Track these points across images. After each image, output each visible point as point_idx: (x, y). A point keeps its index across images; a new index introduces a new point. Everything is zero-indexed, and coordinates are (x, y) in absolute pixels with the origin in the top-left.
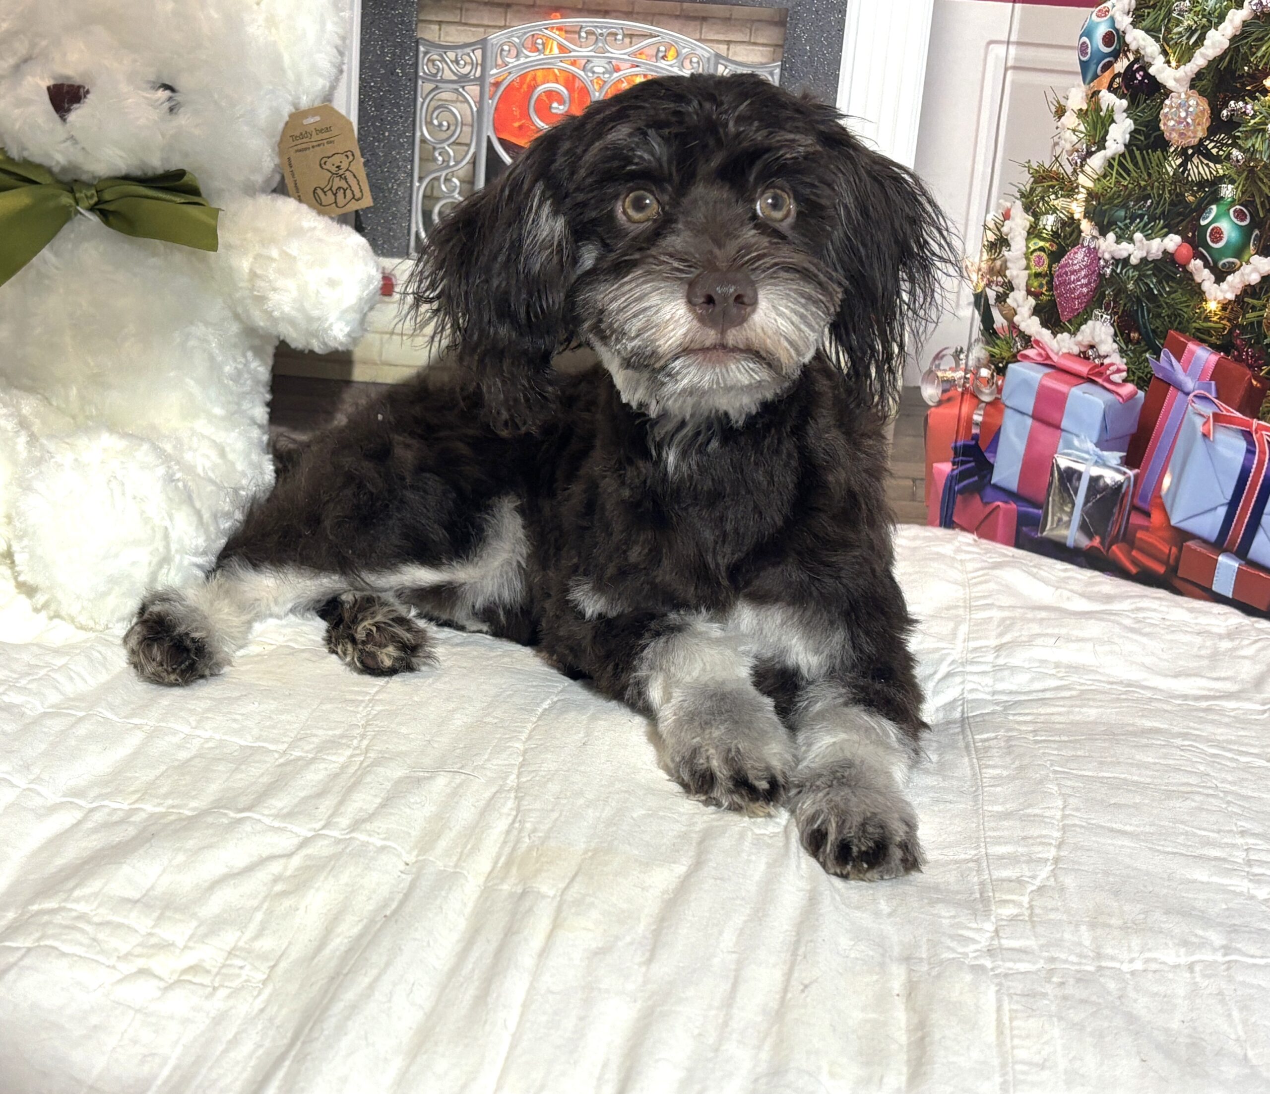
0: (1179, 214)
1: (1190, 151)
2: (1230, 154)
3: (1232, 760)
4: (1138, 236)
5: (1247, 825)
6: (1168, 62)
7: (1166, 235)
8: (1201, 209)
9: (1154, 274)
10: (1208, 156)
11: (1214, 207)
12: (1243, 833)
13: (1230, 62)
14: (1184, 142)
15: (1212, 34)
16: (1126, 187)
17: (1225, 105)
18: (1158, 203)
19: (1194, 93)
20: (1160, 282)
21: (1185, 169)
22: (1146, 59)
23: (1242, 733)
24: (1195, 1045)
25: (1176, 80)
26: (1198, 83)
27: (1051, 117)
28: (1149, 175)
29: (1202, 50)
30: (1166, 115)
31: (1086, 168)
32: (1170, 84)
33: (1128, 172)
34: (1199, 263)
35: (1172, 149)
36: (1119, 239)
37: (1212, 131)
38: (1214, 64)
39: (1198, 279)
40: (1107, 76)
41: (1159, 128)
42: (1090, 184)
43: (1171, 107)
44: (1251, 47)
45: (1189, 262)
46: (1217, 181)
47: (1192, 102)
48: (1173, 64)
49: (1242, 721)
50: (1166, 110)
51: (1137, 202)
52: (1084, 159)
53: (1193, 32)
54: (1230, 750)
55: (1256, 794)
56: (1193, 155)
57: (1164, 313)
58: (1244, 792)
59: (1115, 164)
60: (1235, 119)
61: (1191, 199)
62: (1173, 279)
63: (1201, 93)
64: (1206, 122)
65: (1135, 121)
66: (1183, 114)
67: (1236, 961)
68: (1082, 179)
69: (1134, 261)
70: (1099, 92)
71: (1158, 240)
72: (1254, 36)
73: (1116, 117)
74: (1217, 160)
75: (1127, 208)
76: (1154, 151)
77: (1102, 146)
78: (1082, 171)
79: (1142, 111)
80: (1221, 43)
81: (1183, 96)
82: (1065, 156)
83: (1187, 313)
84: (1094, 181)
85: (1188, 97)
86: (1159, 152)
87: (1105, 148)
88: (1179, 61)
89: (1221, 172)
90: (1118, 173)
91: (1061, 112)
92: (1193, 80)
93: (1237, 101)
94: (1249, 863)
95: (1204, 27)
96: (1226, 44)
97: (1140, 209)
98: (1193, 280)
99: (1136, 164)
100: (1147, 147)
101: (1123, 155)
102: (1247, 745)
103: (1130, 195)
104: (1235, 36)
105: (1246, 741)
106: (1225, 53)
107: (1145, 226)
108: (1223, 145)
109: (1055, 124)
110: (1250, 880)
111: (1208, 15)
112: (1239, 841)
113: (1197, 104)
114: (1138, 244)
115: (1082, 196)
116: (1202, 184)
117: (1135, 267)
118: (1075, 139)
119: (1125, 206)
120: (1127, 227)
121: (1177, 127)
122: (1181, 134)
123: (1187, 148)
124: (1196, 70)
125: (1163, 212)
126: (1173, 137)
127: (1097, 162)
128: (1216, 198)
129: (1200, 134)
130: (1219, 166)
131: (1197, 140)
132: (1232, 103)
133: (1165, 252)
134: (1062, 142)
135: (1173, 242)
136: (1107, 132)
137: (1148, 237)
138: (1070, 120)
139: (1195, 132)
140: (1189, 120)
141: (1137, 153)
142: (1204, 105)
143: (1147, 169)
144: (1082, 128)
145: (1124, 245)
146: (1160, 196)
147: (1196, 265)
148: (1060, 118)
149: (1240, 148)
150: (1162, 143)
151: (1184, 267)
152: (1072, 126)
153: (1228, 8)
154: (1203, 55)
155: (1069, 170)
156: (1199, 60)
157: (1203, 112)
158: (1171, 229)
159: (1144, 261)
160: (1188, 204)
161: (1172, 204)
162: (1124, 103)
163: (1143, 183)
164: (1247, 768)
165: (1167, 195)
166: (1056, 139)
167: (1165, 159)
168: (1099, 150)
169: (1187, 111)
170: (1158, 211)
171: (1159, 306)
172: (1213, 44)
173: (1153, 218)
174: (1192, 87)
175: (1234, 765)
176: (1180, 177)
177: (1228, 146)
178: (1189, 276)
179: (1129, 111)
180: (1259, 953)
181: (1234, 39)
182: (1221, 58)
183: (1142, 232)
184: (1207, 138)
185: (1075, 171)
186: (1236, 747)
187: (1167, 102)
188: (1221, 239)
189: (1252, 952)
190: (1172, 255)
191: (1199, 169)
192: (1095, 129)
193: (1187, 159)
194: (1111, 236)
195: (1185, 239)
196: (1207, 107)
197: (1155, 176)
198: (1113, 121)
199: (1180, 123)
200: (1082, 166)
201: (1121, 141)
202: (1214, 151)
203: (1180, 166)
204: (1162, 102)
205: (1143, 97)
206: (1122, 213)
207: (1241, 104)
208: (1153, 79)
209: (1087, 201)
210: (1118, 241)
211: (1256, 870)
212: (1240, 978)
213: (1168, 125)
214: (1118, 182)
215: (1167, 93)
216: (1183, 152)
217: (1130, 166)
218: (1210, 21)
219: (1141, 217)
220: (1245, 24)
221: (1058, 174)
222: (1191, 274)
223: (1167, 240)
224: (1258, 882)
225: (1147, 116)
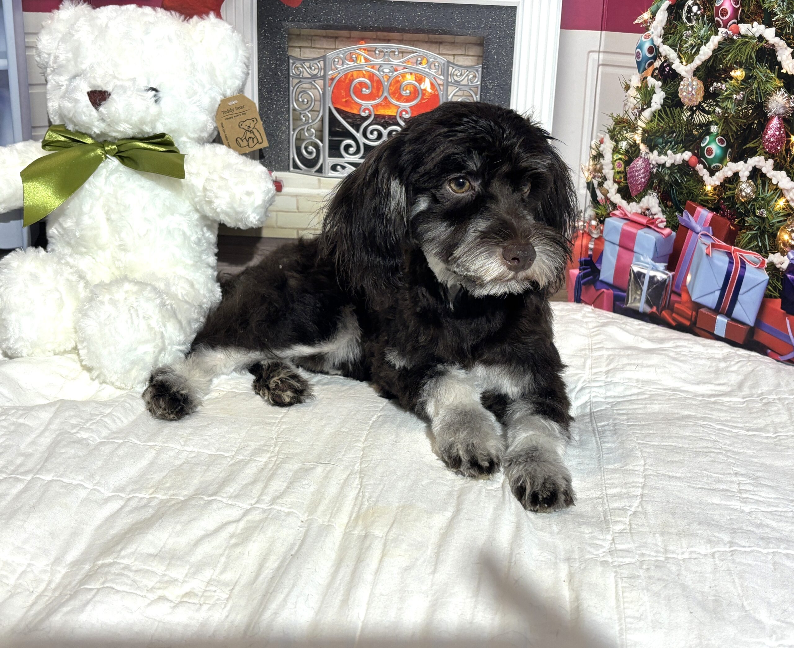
0: (690, 141)
1: (695, 108)
2: (715, 110)
3: (728, 431)
4: (669, 152)
5: (738, 469)
6: (682, 62)
7: (684, 152)
8: (701, 138)
9: (678, 172)
10: (704, 111)
11: (708, 137)
12: (736, 474)
13: (713, 62)
14: (691, 104)
15: (703, 48)
16: (662, 127)
17: (712, 85)
18: (679, 135)
19: (695, 78)
20: (681, 176)
21: (692, 118)
22: (671, 61)
23: (733, 415)
24: (717, 600)
25: (686, 72)
26: (697, 73)
27: (623, 90)
28: (674, 121)
29: (699, 56)
30: (681, 90)
31: (642, 117)
32: (683, 74)
33: (663, 119)
34: (701, 166)
35: (685, 107)
36: (660, 154)
37: (705, 98)
38: (705, 63)
39: (701, 174)
40: (651, 69)
41: (678, 96)
42: (644, 126)
43: (684, 86)
44: (723, 55)
45: (696, 166)
46: (709, 124)
47: (695, 83)
48: (684, 63)
49: (732, 409)
50: (681, 87)
51: (668, 135)
52: (640, 112)
53: (694, 47)
54: (727, 426)
55: (741, 451)
56: (696, 110)
57: (685, 191)
58: (735, 450)
59: (657, 115)
60: (717, 92)
61: (696, 133)
62: (688, 174)
63: (699, 78)
64: (702, 94)
65: (666, 93)
66: (690, 89)
67: (736, 550)
68: (640, 123)
69: (668, 165)
70: (646, 77)
71: (680, 154)
72: (725, 49)
73: (656, 91)
74: (708, 113)
76: (676, 108)
77: (649, 106)
78: (640, 119)
79: (669, 88)
80: (708, 52)
81: (690, 80)
82: (630, 111)
83: (696, 192)
84: (646, 124)
85: (693, 81)
86: (679, 109)
87: (651, 107)
88: (687, 62)
89: (711, 119)
90: (658, 119)
91: (627, 88)
92: (694, 71)
93: (717, 83)
94: (740, 491)
95: (699, 44)
96: (711, 53)
97: (670, 138)
98: (698, 175)
99: (667, 115)
100: (672, 106)
101: (660, 110)
102: (736, 422)
103: (664, 131)
104: (715, 49)
105: (735, 420)
106: (710, 58)
107: (673, 146)
108: (711, 105)
109: (625, 94)
110: (741, 502)
111: (700, 38)
112: (734, 478)
113: (697, 84)
114: (669, 156)
115: (640, 131)
116: (701, 125)
117: (668, 168)
118: (635, 102)
119: (662, 137)
120: (664, 148)
121: (687, 96)
122: (690, 100)
123: (693, 107)
124: (696, 66)
125: (682, 140)
126: (686, 101)
127: (647, 114)
128: (709, 133)
129: (700, 99)
130: (709, 116)
131: (698, 103)
132: (715, 83)
133: (684, 160)
134: (629, 104)
135: (687, 155)
136: (651, 98)
137: (675, 153)
138: (633, 92)
139: (697, 98)
140: (693, 92)
141: (668, 109)
142: (701, 85)
143: (673, 117)
144: (639, 96)
145: (662, 157)
146: (680, 131)
147: (700, 167)
148: (627, 91)
149: (720, 107)
150: (680, 104)
151: (694, 168)
152: (634, 95)
153: (711, 35)
154: (699, 59)
155: (633, 118)
156: (698, 61)
157: (700, 88)
158: (686, 148)
159: (673, 165)
160: (694, 136)
161: (686, 135)
162: (660, 83)
163: (671, 125)
165: (684, 131)
166: (626, 102)
167: (682, 112)
168: (648, 108)
169: (692, 88)
170: (679, 139)
171: (682, 188)
172: (704, 53)
173: (677, 143)
174: (694, 75)
176: (690, 121)
177: (714, 106)
178: (696, 173)
179: (663, 88)
181: (714, 51)
182: (708, 60)
183: (671, 150)
184: (703, 102)
185: (636, 118)
186: (729, 424)
187: (682, 83)
188: (712, 153)
190: (687, 162)
191: (700, 118)
192: (645, 96)
193: (693, 112)
194: (656, 152)
195: (694, 154)
196: (702, 86)
197: (677, 121)
198: (655, 93)
199: (689, 94)
200: (639, 116)
201: (659, 103)
202: (707, 108)
203: (690, 116)
204: (679, 83)
205: (670, 80)
206: (661, 140)
207: (719, 84)
208: (674, 71)
209: (642, 134)
212: (738, 560)
213: (683, 95)
214: (658, 124)
215: (682, 78)
216: (691, 109)
217: (664, 116)
218: (702, 42)
219: (671, 142)
220: (720, 43)
221: (627, 120)
223: (684, 154)
225: (672, 90)
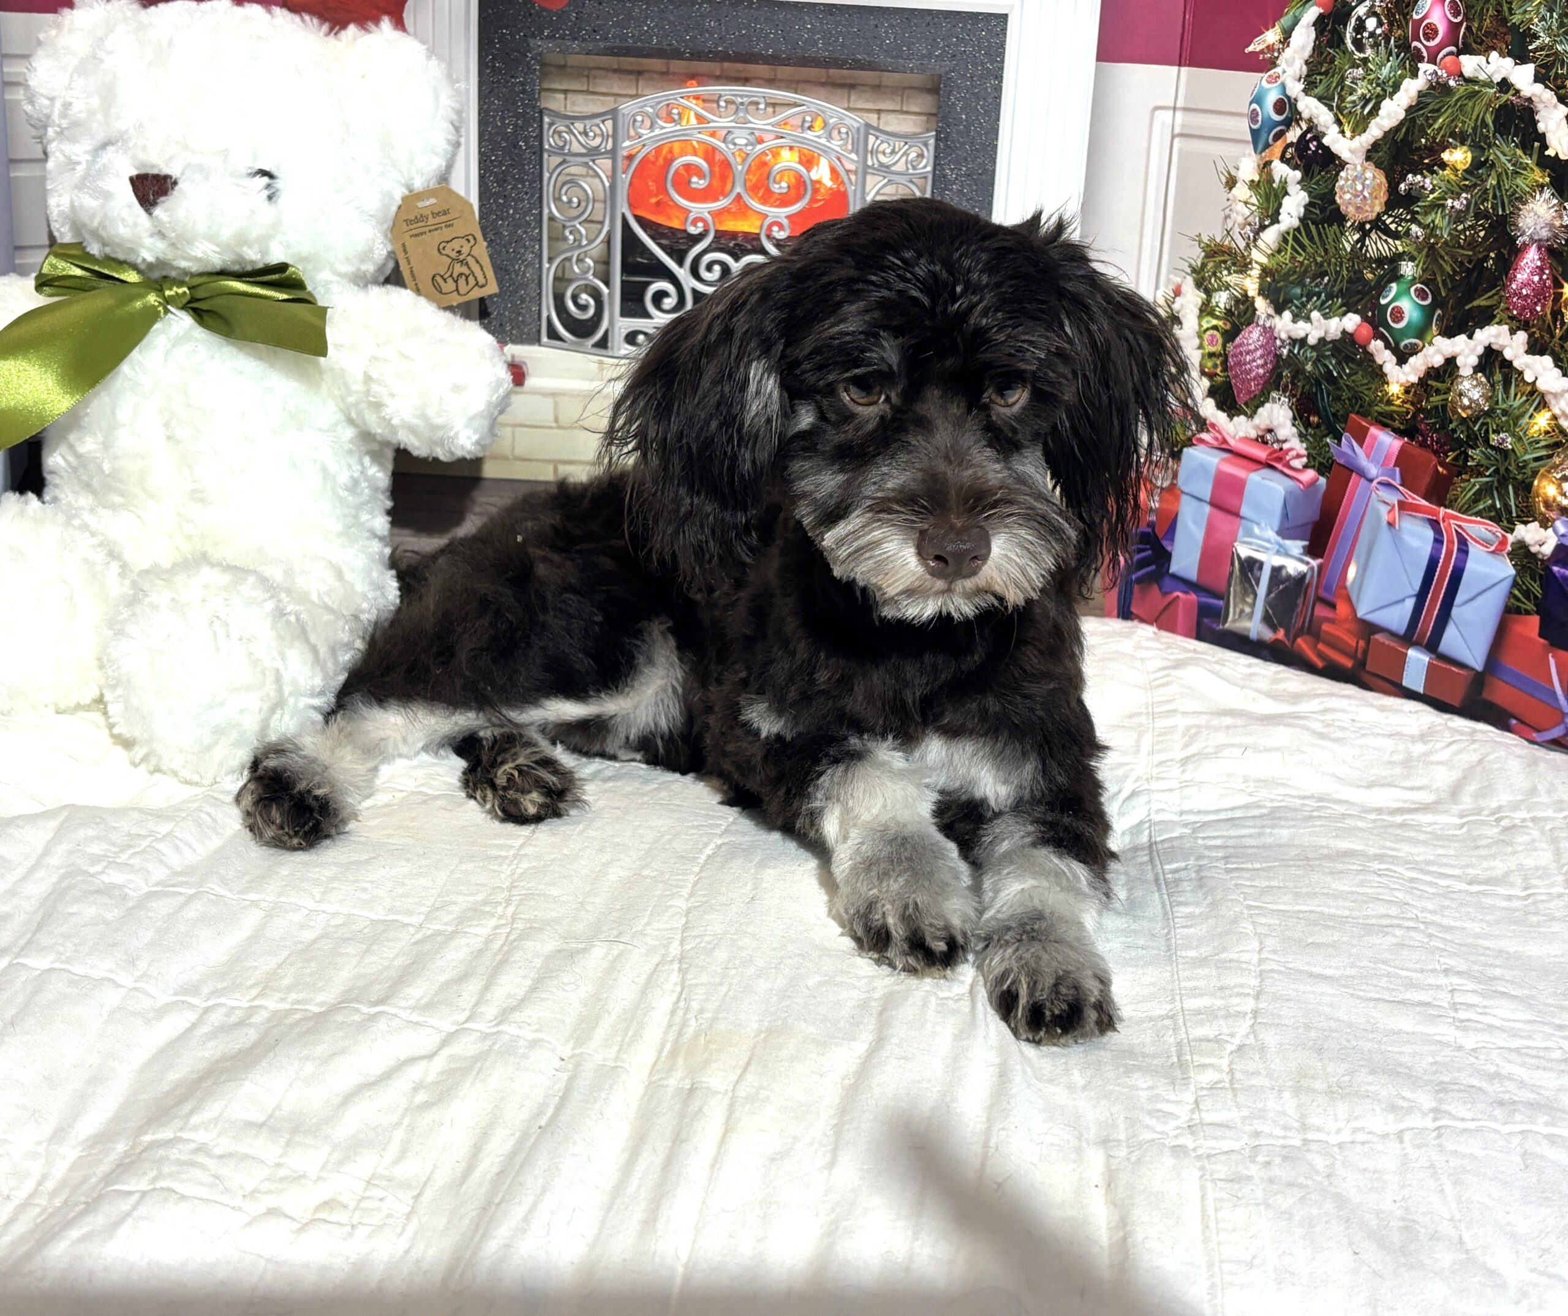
0: (1358, 292)
1: (1368, 226)
2: (1409, 229)
3: (1431, 884)
4: (1315, 315)
5: (1451, 962)
6: (1343, 132)
7: (1344, 314)
8: (1381, 287)
9: (1333, 355)
10: (1387, 231)
11: (1394, 285)
12: (1446, 971)
13: (1407, 133)
14: (1361, 217)
15: (1386, 104)
16: (1302, 263)
17: (1403, 179)
18: (1336, 281)
19: (1370, 166)
20: (1339, 363)
21: (1363, 245)
22: (1320, 129)
23: (1440, 851)
24: (1408, 1228)
25: (1351, 151)
26: (1376, 156)
27: (1222, 188)
28: (1326, 251)
29: (1378, 119)
30: (1342, 188)
31: (1260, 243)
32: (1345, 155)
33: (1303, 248)
34: (1379, 344)
35: (1349, 224)
36: (1296, 318)
37: (1390, 206)
38: (1390, 135)
39: (1379, 361)
40: (1279, 146)
41: (1334, 202)
42: (1264, 260)
43: (1347, 180)
44: (1427, 118)
45: (1369, 343)
46: (1397, 258)
47: (1369, 175)
48: (1348, 134)
49: (1440, 838)
50: (1341, 182)
51: (1313, 279)
52: (1257, 233)
53: (1368, 101)
54: (1429, 873)
55: (1458, 924)
56: (1370, 230)
57: (1345, 395)
58: (1445, 922)
59: (1290, 239)
60: (1413, 193)
61: (1370, 276)
62: (1353, 360)
63: (1378, 165)
64: (1383, 197)
65: (1310, 193)
66: (1359, 187)
67: (1447, 1127)
68: (1256, 255)
69: (1312, 341)
70: (1271, 162)
71: (1337, 319)
72: (1431, 107)
73: (1290, 189)
74: (1395, 235)
75: (1303, 286)
76: (1330, 225)
77: (1275, 220)
78: (1256, 246)
79: (1317, 183)
80: (1396, 113)
81: (1359, 168)
82: (1237, 229)
83: (1368, 396)
84: (1268, 256)
85: (1364, 169)
86: (1335, 227)
87: (1278, 222)
88: (1353, 131)
89: (1400, 249)
90: (1293, 248)
91: (1231, 183)
92: (1368, 151)
93: (1415, 174)
94: (1454, 1006)
95: (1378, 96)
96: (1402, 115)
97: (1317, 286)
98: (1374, 361)
99: (1311, 239)
100: (1322, 222)
101: (1298, 230)
102: (1446, 865)
103: (1306, 271)
104: (1411, 107)
105: (1445, 860)
106: (1402, 124)
107: (1323, 303)
108: (1401, 220)
109: (1226, 196)
110: (1457, 1028)
111: (1382, 84)
112: (1442, 980)
113: (1374, 177)
114: (1315, 323)
115: (1256, 272)
116: (1380, 261)
117: (1313, 348)
118: (1247, 212)
119: (1301, 283)
120: (1304, 305)
121: (1354, 200)
122: (1358, 208)
123: (1364, 224)
124: (1372, 141)
125: (1341, 290)
126: (1350, 211)
127: (1271, 236)
128: (1396, 276)
129: (1378, 208)
130: (1398, 243)
131: (1375, 214)
132: (1410, 176)
133: (1344, 332)
134: (1233, 215)
135: (1352, 321)
136: (1280, 205)
137: (1326, 316)
138: (1242, 191)
139: (1372, 206)
140: (1366, 194)
141: (1313, 228)
142: (1381, 178)
143: (1323, 244)
144: (1254, 200)
145: (1301, 324)
146: (1338, 273)
147: (1377, 346)
148: (1230, 189)
149: (1420, 224)
150: (1338, 217)
151: (1364, 348)
152: (1244, 198)
153: (1402, 77)
154: (1379, 126)
155: (1242, 244)
156: (1376, 130)
157: (1380, 185)
158: (1350, 308)
159: (1322, 341)
160: (1366, 282)
161: (1350, 281)
162: (1298, 175)
163: (1319, 259)
164: (1447, 893)
165: (1345, 272)
166: (1227, 212)
167: (1342, 234)
168: (1272, 224)
169: (1363, 184)
170: (1336, 289)
171: (1339, 389)
172: (1389, 114)
173: (1330, 296)
174: (1368, 158)
175: (1434, 890)
176: (1357, 254)
177: (1407, 221)
178: (1369, 357)
179: (1303, 183)
180: (1469, 1115)
181: (1409, 110)
182: (1396, 129)
183: (1319, 310)
184: (1385, 213)
185: (1248, 245)
186: (1434, 869)
187: (1343, 174)
188: (1402, 318)
189: (1461, 1115)
190: (1351, 335)
191: (1378, 246)
192: (1268, 200)
193: (1365, 234)
194: (1287, 315)
195: (1365, 319)
196: (1384, 180)
197: (1332, 251)
198: (1286, 193)
199: (1356, 196)
200: (1255, 240)
201: (1295, 214)
202: (1393, 227)
203: (1357, 241)
204: (1337, 174)
205: (1318, 168)
206: (1298, 291)
207: (1419, 177)
208: (1327, 149)
209: (1261, 277)
210: (1294, 321)
211: (1462, 1015)
212: (1450, 1147)
213: (1344, 198)
214: (1293, 258)
215: (1343, 165)
216: (1360, 227)
217: (1306, 242)
218: (1384, 90)
219: (1319, 295)
220: (1421, 94)
221: (1230, 248)
222: (1372, 355)
223: (1346, 319)
224: (1466, 1029)
225: (1322, 189)
